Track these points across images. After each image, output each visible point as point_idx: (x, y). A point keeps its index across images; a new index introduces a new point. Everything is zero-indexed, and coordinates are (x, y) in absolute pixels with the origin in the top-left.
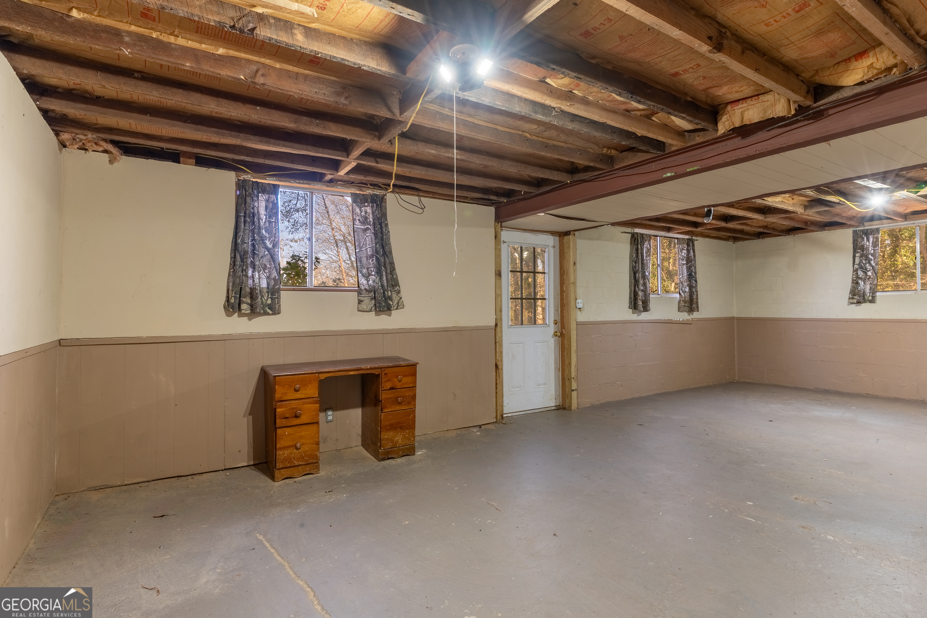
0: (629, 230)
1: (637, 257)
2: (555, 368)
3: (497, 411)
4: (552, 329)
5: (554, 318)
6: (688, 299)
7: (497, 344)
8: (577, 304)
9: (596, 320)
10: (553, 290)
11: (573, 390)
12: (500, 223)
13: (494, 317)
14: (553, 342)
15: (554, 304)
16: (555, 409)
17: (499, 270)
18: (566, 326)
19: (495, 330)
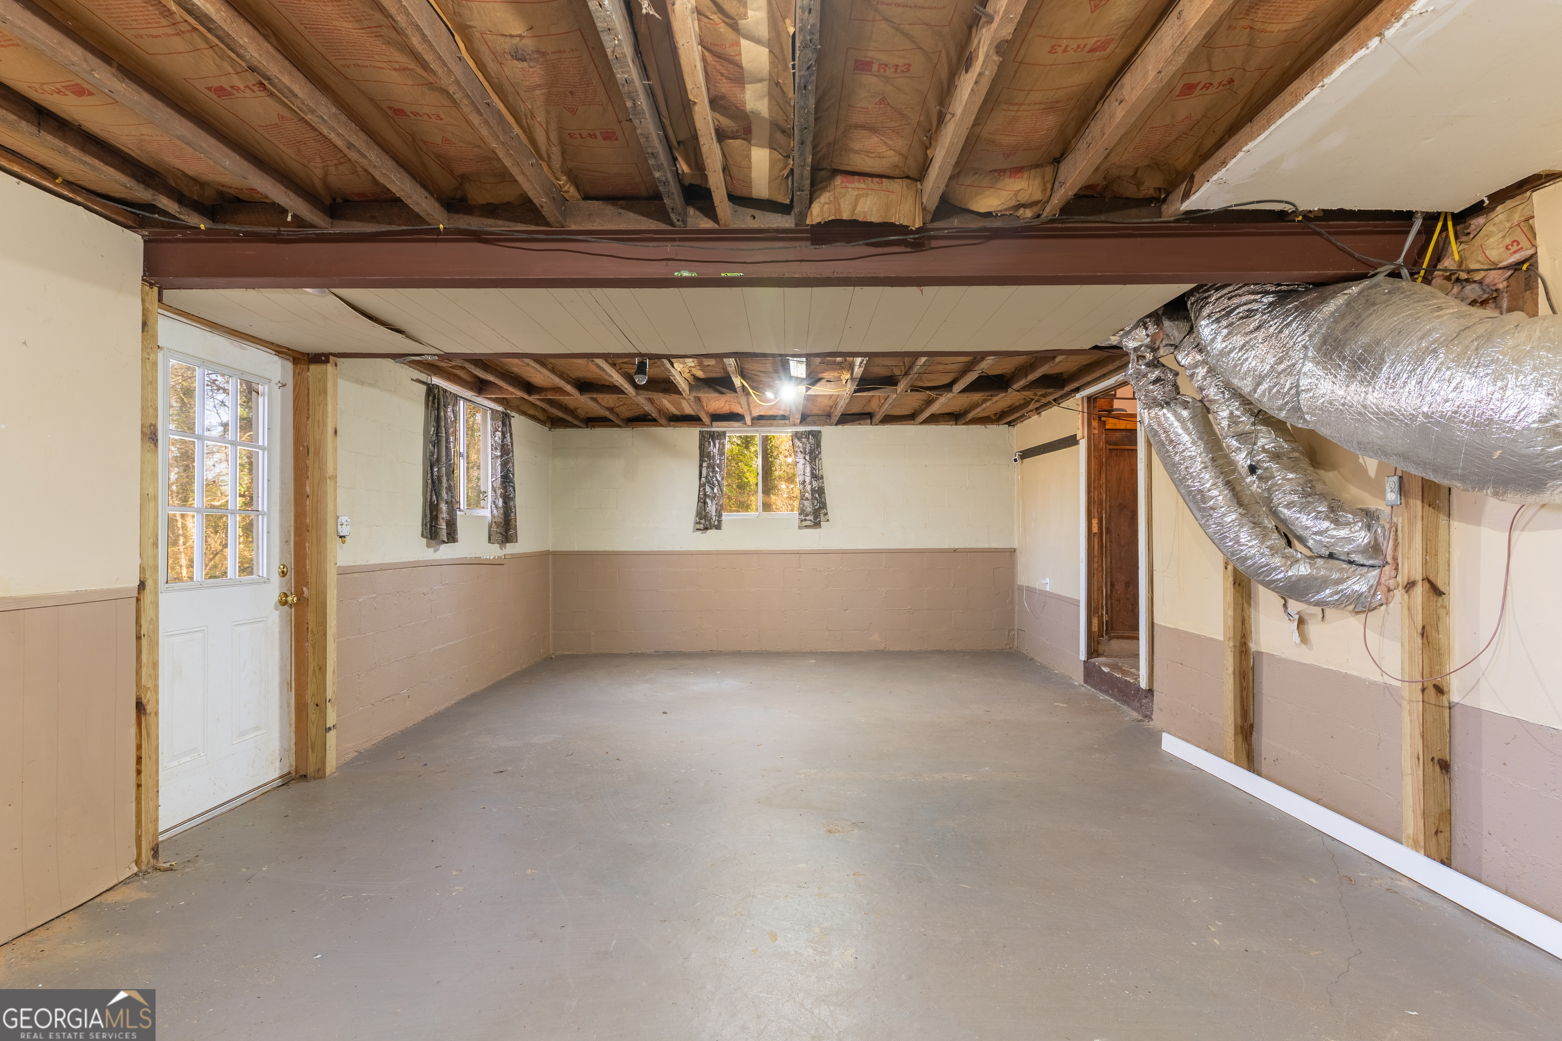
0: (423, 377)
1: (437, 435)
2: (281, 683)
3: (139, 839)
4: (274, 588)
5: (280, 559)
6: (501, 520)
7: (144, 641)
8: (339, 527)
9: (368, 563)
10: (278, 491)
11: (330, 729)
12: (156, 289)
13: (139, 561)
14: (277, 620)
15: (281, 525)
16: (280, 784)
17: (151, 425)
18: (311, 579)
19: (138, 600)
